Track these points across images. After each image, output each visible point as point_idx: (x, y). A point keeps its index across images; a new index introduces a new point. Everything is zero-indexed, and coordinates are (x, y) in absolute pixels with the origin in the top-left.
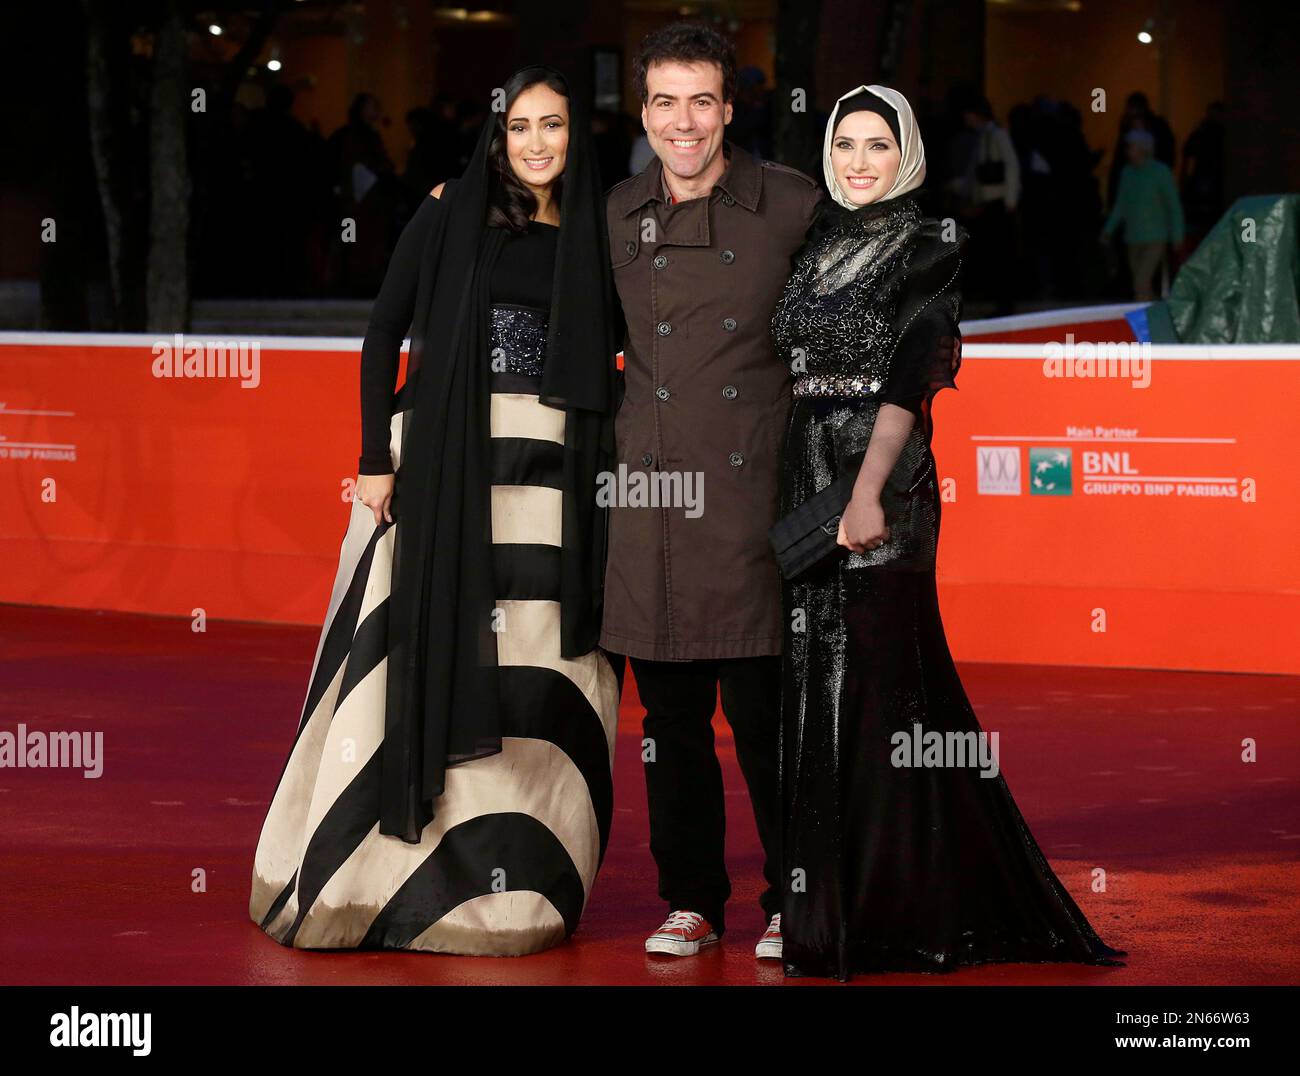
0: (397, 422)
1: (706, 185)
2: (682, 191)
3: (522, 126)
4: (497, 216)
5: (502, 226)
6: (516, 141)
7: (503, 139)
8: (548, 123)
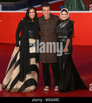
0: (20, 42)
1: (49, 18)
2: (46, 19)
3: (31, 13)
4: (28, 21)
5: (29, 23)
6: (30, 14)
7: (29, 14)
8: (33, 12)
